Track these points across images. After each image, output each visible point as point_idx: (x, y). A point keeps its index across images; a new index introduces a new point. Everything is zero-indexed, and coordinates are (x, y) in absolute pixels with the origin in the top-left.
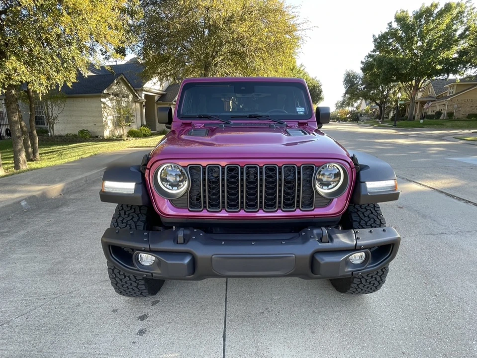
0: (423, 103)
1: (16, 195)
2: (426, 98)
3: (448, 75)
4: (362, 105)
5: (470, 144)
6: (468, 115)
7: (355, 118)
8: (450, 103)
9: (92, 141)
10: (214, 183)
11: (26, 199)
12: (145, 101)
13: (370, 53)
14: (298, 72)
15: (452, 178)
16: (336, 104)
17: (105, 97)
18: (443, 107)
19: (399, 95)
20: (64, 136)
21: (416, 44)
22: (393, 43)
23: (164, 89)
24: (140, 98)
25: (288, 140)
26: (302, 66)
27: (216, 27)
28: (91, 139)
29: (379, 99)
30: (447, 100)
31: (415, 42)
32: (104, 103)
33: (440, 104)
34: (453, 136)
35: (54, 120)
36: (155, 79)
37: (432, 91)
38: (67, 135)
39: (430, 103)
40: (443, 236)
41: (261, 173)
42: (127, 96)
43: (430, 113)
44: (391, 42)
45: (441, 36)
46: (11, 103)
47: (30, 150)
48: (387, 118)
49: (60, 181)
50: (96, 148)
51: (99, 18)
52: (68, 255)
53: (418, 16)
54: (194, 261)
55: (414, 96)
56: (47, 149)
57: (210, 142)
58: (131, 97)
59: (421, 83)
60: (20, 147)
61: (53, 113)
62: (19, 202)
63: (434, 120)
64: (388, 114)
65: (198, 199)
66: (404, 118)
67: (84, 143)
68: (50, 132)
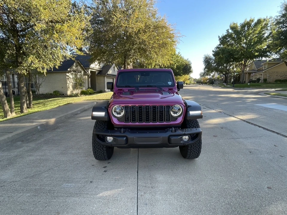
0: (250, 74)
1: (34, 124)
2: (251, 70)
3: (262, 58)
4: (215, 75)
5: (272, 97)
6: (276, 80)
7: (211, 82)
8: (265, 74)
9: (60, 97)
10: (134, 112)
11: (40, 125)
12: (91, 74)
13: (218, 46)
14: (177, 57)
15: (253, 114)
16: (200, 74)
17: (68, 73)
18: (261, 76)
19: (235, 69)
20: (45, 94)
21: (243, 41)
22: (230, 41)
23: (101, 68)
24: (87, 73)
25: (162, 96)
26: (179, 53)
27: (130, 36)
28: (60, 96)
29: (224, 71)
30: (263, 72)
31: (242, 40)
32: (68, 76)
33: (259, 74)
34: (264, 93)
35: (40, 85)
36: (96, 63)
37: (254, 67)
38: (46, 94)
39: (254, 74)
40: (237, 139)
41: (151, 108)
42: (81, 72)
43: (254, 79)
44: (229, 40)
45: (256, 37)
46: (21, 77)
47: (28, 102)
48: (230, 82)
49: (53, 117)
50: (64, 101)
51: (72, 34)
52: (67, 148)
53: (243, 26)
54: (127, 139)
55: (244, 69)
56: (36, 101)
57: (132, 97)
58: (83, 72)
59: (247, 62)
60: (24, 101)
61: (40, 81)
62: (37, 127)
63: (256, 83)
64: (231, 80)
65: (128, 118)
66: (239, 82)
67: (56, 98)
68: (37, 92)
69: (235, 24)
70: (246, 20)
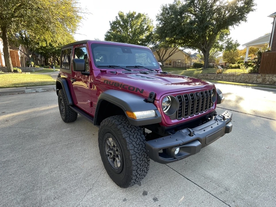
41: (200, 95)
53: (128, 16)
69: (122, 12)
70: (130, 12)
